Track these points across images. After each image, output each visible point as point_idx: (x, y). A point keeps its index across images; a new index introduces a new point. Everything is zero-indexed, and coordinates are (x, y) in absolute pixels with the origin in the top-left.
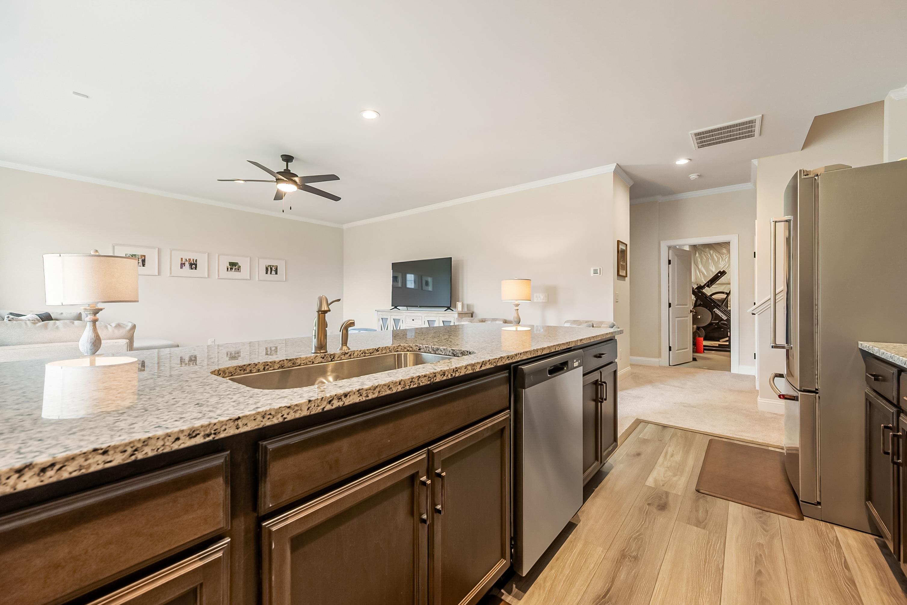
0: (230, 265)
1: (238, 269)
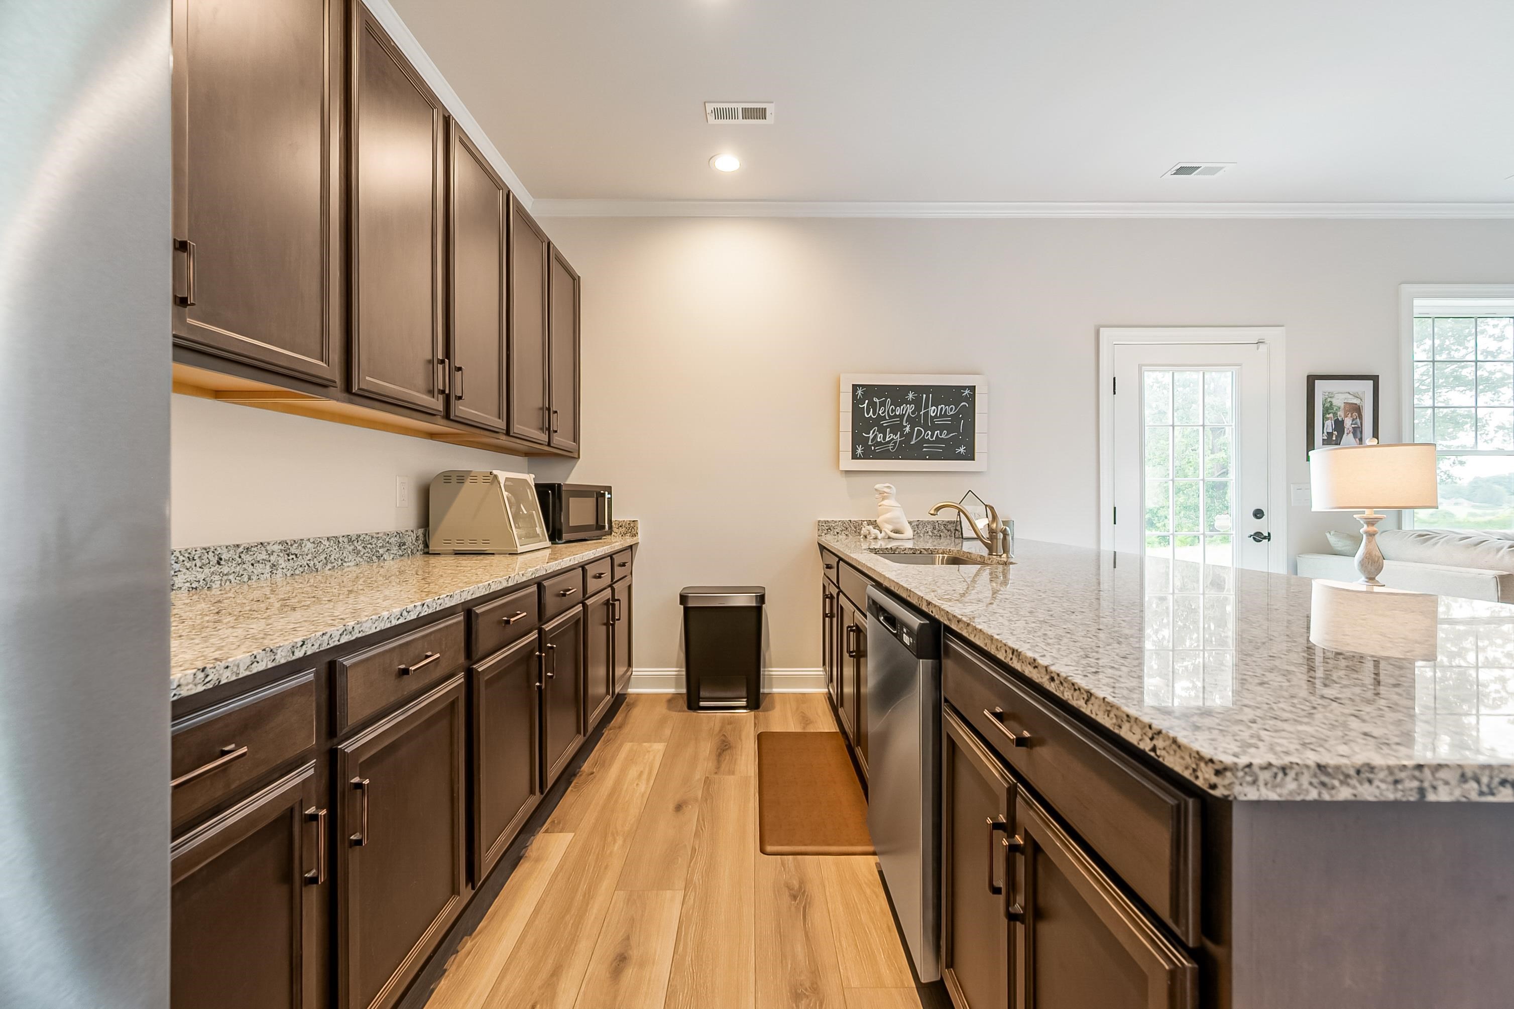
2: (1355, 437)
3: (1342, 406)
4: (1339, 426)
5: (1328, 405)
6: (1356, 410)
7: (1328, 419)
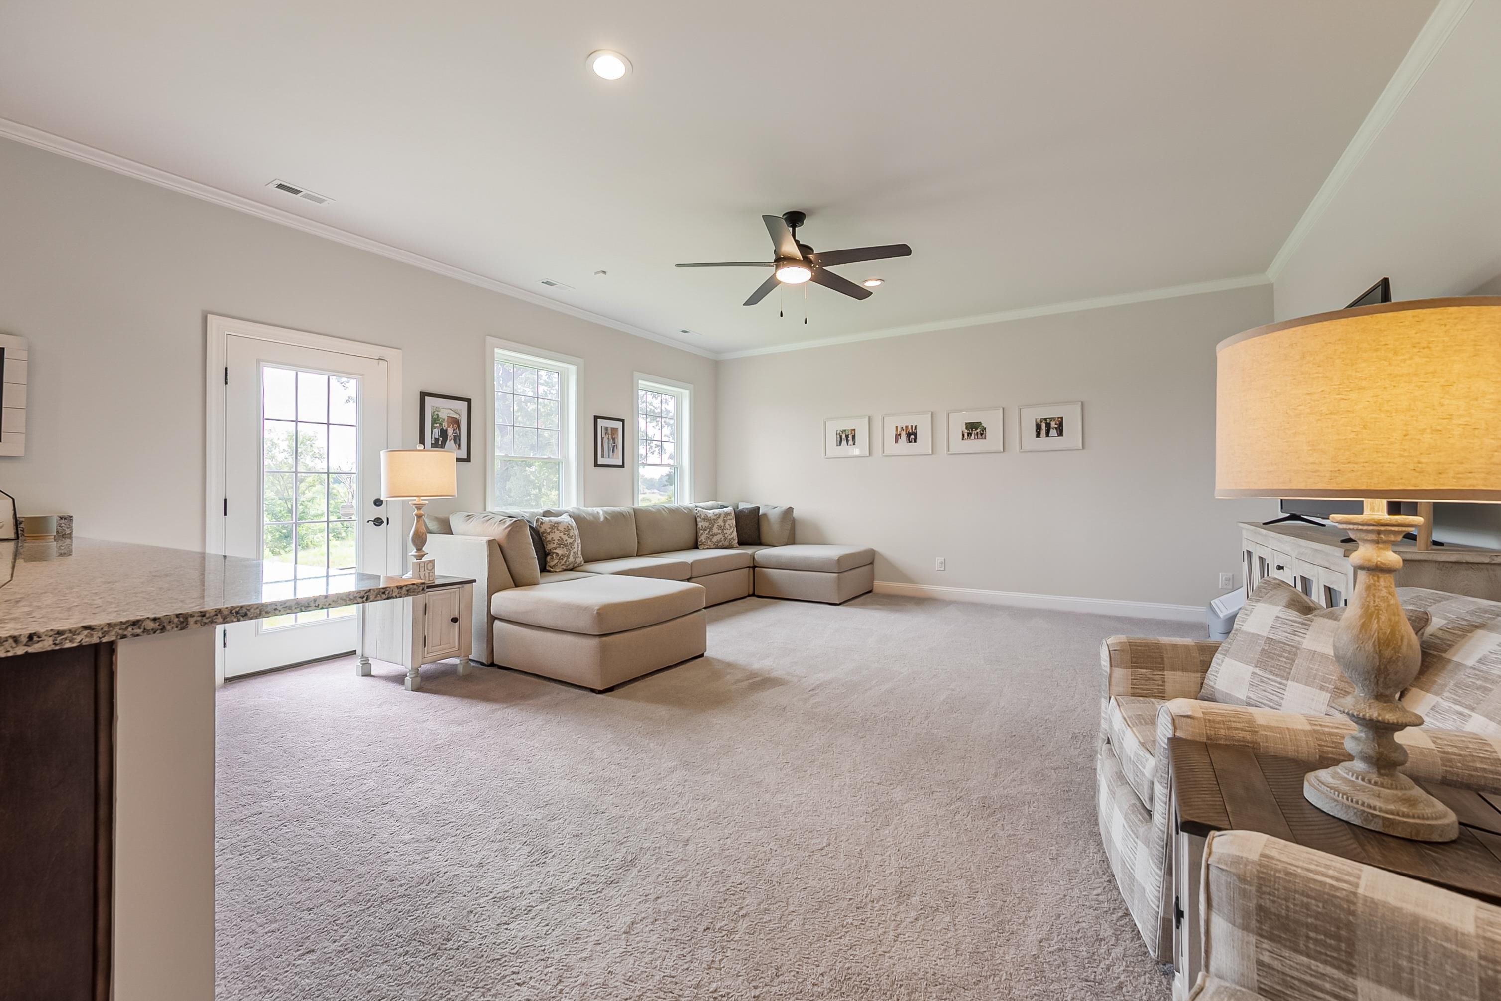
0: (966, 428)
1: (982, 434)
2: (455, 443)
3: (446, 418)
4: (444, 433)
5: (435, 417)
6: (456, 422)
7: (435, 428)
